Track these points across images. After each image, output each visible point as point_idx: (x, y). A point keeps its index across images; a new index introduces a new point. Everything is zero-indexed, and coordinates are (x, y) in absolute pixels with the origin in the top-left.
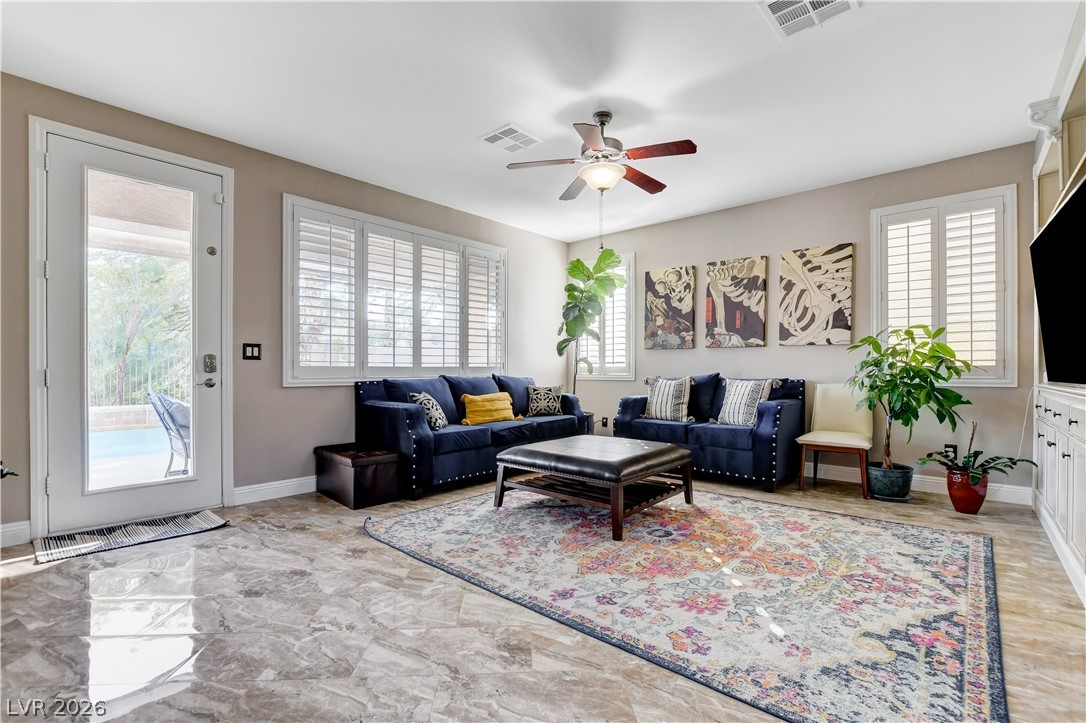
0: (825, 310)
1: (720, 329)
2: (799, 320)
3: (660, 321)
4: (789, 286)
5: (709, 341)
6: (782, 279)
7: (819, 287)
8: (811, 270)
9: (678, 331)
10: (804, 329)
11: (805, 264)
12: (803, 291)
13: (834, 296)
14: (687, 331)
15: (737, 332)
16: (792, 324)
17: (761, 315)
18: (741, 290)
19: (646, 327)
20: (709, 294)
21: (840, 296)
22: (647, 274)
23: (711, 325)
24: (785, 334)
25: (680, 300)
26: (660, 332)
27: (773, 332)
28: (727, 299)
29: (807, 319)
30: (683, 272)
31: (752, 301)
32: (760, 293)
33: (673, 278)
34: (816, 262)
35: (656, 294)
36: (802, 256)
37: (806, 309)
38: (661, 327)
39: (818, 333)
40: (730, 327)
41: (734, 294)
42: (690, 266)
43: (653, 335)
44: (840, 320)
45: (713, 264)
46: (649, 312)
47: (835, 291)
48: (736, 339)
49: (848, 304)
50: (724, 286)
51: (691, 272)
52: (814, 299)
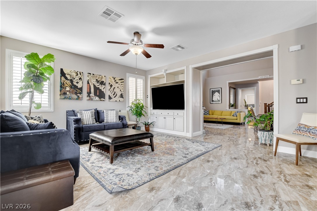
0: (119, 94)
1: (92, 95)
2: (114, 95)
3: (68, 89)
4: (111, 86)
5: (88, 98)
6: (109, 83)
7: (118, 87)
8: (116, 83)
9: (76, 93)
10: (115, 97)
11: (115, 81)
12: (114, 88)
14: (80, 93)
15: (98, 96)
16: (112, 96)
17: (104, 92)
18: (99, 84)
19: (61, 90)
20: (88, 83)
21: (122, 91)
22: (62, 70)
23: (89, 93)
24: (110, 98)
25: (77, 83)
26: (68, 93)
27: (107, 97)
28: (94, 86)
29: (115, 94)
30: (79, 73)
31: (101, 87)
32: (104, 86)
33: (74, 74)
34: (117, 81)
35: (66, 78)
36: (114, 79)
37: (115, 92)
38: (69, 91)
39: (117, 98)
40: (95, 94)
41: (97, 85)
42: (81, 72)
43: (65, 94)
44: (122, 96)
45: (90, 74)
46: (62, 86)
47: (121, 89)
48: (97, 98)
50: (93, 82)
51: (82, 74)
52: (117, 90)
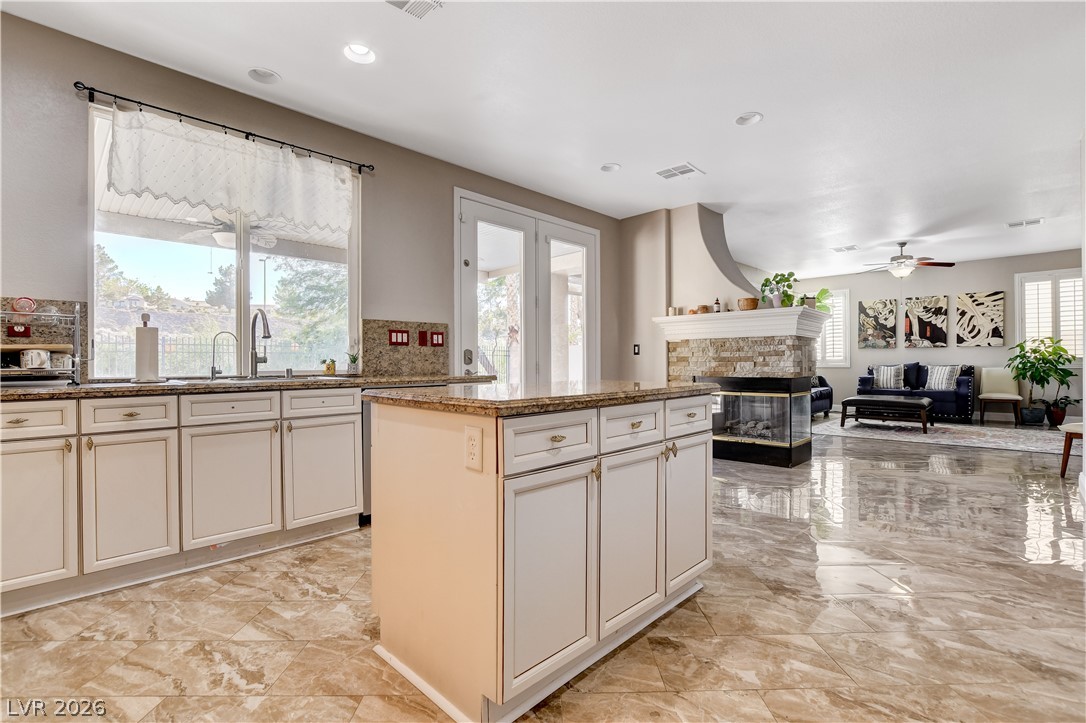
0: (987, 327)
1: (916, 337)
2: (970, 332)
3: (870, 331)
4: (963, 314)
5: (908, 343)
6: (958, 309)
7: (983, 314)
8: (978, 305)
9: (884, 338)
10: (973, 337)
11: (974, 301)
12: (972, 317)
13: (992, 320)
14: (891, 337)
15: (927, 338)
16: (965, 335)
17: (944, 329)
18: (930, 315)
19: (859, 335)
20: (907, 316)
21: (996, 320)
22: (860, 303)
23: (909, 335)
24: (960, 340)
25: (886, 319)
26: (870, 338)
27: (952, 339)
28: (920, 320)
29: (975, 332)
30: (888, 302)
31: (938, 321)
32: (944, 317)
33: (881, 306)
34: (980, 301)
35: (867, 315)
36: (972, 297)
37: (974, 326)
38: (872, 335)
39: (982, 340)
40: (923, 335)
41: (925, 317)
42: (893, 298)
43: (866, 340)
44: (996, 333)
45: (910, 299)
46: (862, 328)
47: (993, 317)
48: (927, 343)
49: (1001, 324)
50: (919, 311)
51: (894, 303)
52: (980, 321)
